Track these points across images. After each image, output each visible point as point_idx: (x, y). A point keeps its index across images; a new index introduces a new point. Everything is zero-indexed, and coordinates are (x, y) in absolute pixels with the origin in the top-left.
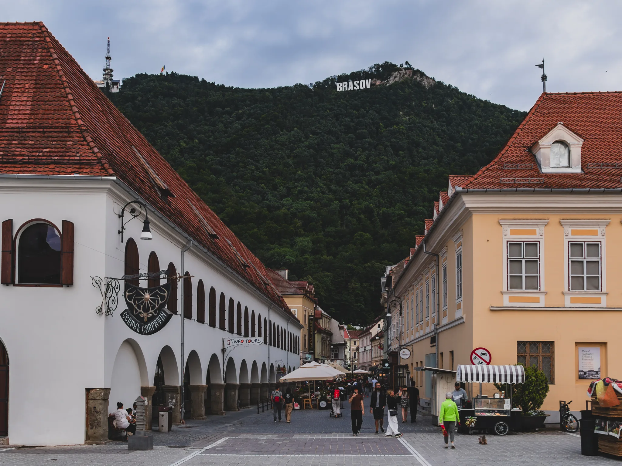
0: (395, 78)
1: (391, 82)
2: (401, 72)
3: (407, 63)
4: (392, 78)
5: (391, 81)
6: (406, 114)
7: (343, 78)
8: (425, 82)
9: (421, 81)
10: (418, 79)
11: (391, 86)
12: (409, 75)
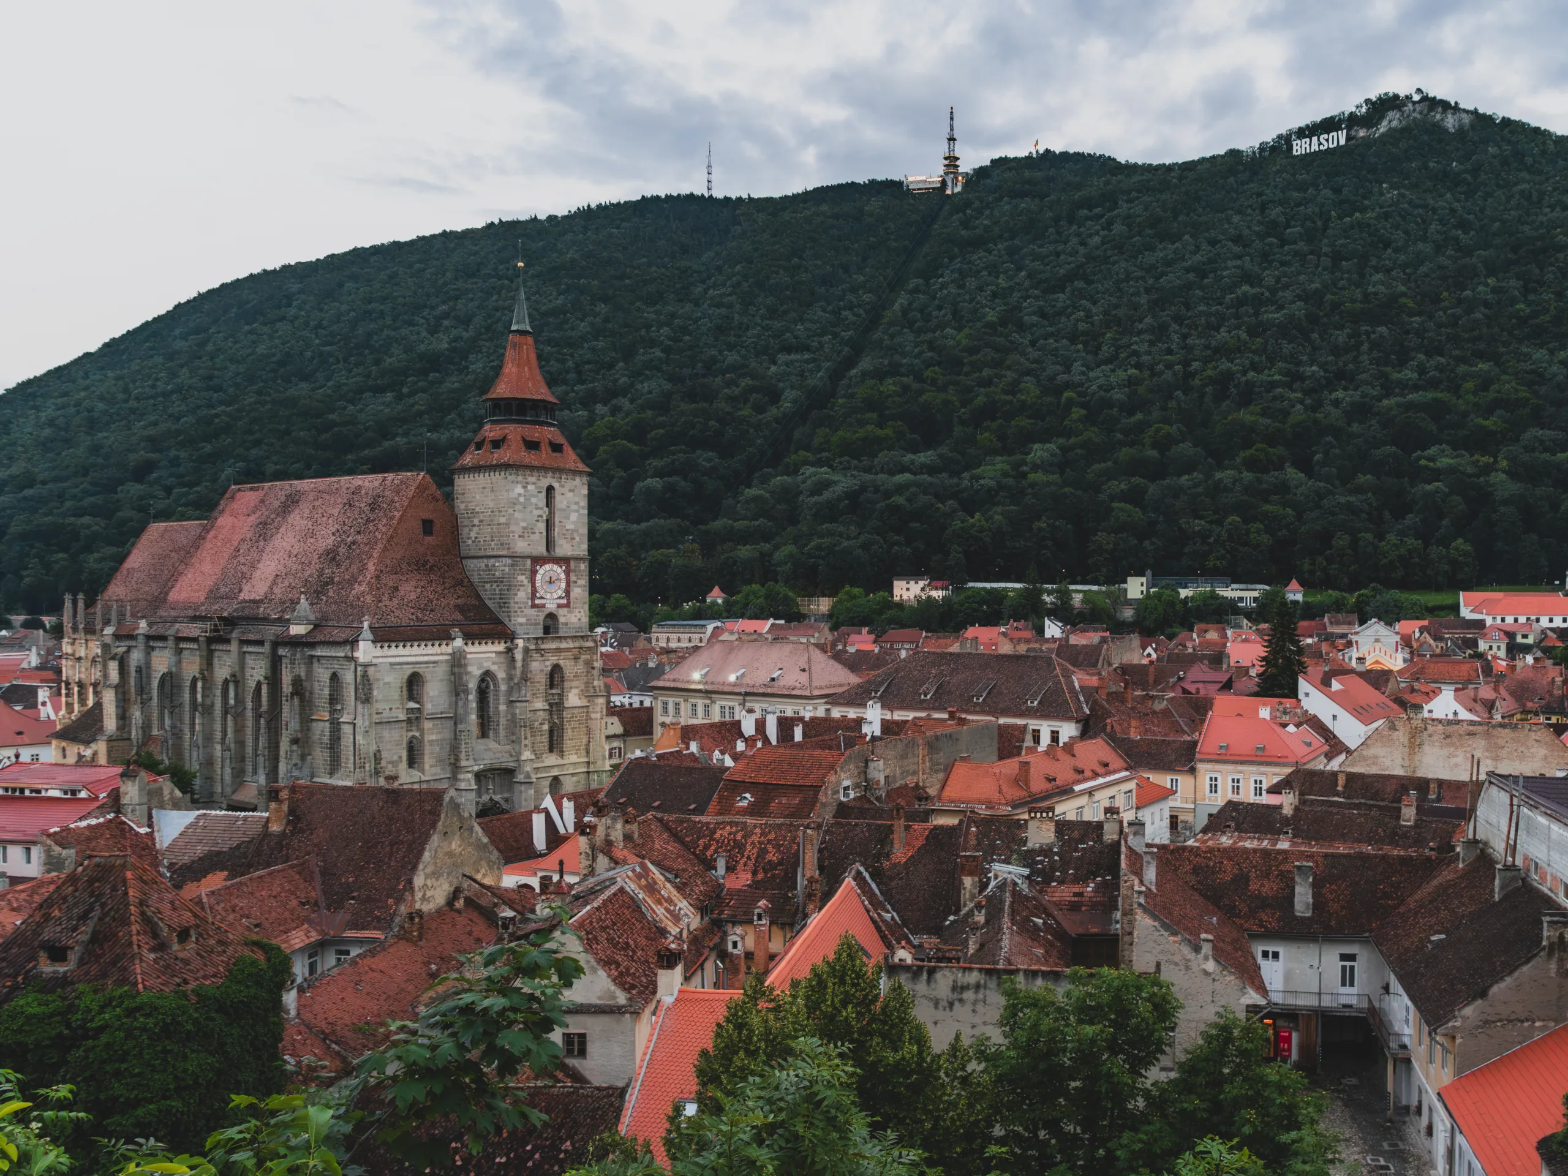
0: (1390, 122)
1: (1382, 130)
2: (1405, 108)
3: (1419, 91)
4: (1385, 123)
5: (1383, 127)
6: (1392, 187)
7: (1305, 132)
8: (1450, 122)
9: (1442, 120)
10: (1438, 117)
11: (1383, 135)
12: (1421, 113)
